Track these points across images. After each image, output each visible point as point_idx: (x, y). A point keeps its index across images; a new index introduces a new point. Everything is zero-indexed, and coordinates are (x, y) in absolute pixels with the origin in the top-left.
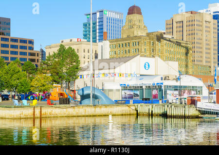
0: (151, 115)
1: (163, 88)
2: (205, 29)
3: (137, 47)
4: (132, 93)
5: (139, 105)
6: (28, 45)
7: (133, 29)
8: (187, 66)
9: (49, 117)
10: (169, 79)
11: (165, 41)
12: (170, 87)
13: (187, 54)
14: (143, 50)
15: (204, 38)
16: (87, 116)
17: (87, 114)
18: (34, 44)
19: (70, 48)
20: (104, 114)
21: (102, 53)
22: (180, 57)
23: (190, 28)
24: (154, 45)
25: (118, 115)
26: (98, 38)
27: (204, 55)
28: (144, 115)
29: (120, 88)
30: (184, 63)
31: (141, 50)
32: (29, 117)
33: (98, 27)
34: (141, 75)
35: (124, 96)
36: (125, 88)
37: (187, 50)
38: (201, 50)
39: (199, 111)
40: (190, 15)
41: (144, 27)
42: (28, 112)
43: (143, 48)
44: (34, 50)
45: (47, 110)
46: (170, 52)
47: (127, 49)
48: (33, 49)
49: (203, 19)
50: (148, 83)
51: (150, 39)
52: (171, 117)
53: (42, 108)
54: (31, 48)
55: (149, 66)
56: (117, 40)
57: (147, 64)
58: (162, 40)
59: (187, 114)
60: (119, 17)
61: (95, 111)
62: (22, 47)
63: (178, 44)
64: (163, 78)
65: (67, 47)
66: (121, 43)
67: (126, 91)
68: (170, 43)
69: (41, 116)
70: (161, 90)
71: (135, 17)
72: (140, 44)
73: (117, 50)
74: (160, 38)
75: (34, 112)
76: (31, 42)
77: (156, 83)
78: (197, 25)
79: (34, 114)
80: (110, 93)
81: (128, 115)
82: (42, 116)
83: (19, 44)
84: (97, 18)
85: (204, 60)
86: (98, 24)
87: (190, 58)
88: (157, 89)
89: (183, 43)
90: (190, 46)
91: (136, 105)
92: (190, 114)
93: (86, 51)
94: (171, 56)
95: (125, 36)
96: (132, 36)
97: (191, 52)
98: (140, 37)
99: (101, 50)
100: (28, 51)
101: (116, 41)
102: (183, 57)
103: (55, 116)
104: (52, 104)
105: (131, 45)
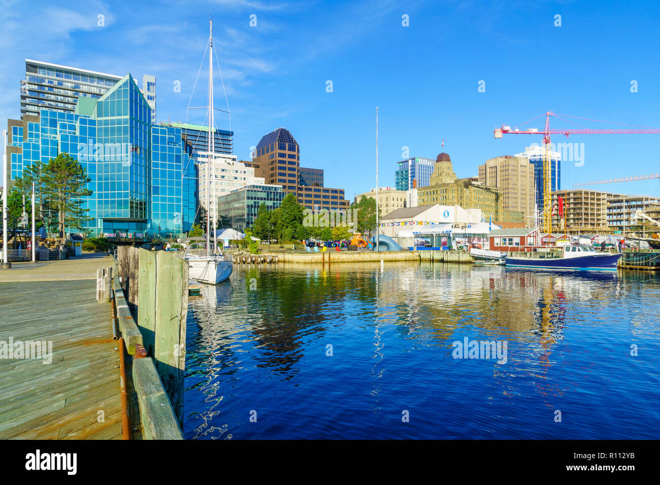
0: (432, 261)
1: (451, 235)
2: (520, 174)
3: (444, 194)
4: (423, 240)
5: (422, 251)
6: (339, 195)
7: (441, 177)
8: (497, 212)
9: (337, 262)
10: (458, 227)
11: (474, 188)
12: (459, 234)
13: (497, 200)
14: (451, 197)
15: (519, 183)
16: (372, 261)
17: (372, 259)
18: (345, 194)
19: (371, 198)
20: (388, 259)
21: (410, 201)
22: (489, 203)
23: (505, 173)
24: (462, 192)
25: (401, 261)
26: (410, 185)
27: (519, 201)
28: (426, 261)
29: (413, 236)
30: (494, 210)
31: (449, 197)
32: (319, 261)
33: (410, 175)
34: (440, 223)
35: (416, 243)
36: (417, 236)
37: (497, 196)
38: (516, 196)
39: (473, 257)
40: (504, 159)
41: (453, 174)
42: (319, 257)
43: (450, 195)
44: (345, 199)
45: (336, 256)
46: (479, 199)
47: (435, 197)
48: (343, 199)
49: (518, 164)
50: (438, 231)
51: (458, 186)
52: (447, 262)
53: (331, 254)
54: (342, 198)
55: (448, 214)
56: (425, 188)
57: (446, 212)
58: (470, 186)
59: (461, 259)
60: (432, 164)
61: (380, 257)
62: (333, 197)
63: (488, 190)
64: (454, 227)
65: (368, 197)
66: (429, 191)
67: (418, 239)
68: (479, 189)
69: (329, 261)
70: (449, 238)
71: (444, 164)
72: (448, 192)
73: (425, 198)
74: (468, 184)
75: (324, 257)
76: (342, 192)
77: (445, 231)
78: (512, 170)
79: (323, 259)
80: (404, 240)
81: (411, 260)
82: (331, 261)
83: (330, 194)
84: (410, 165)
85: (519, 205)
86: (410, 171)
87: (501, 204)
88: (446, 237)
89: (493, 190)
90: (500, 192)
91: (419, 251)
92: (464, 260)
93: (395, 199)
94: (480, 203)
95: (434, 184)
96: (440, 183)
97: (501, 198)
98: (447, 185)
99: (409, 198)
100: (339, 201)
101: (423, 189)
102: (493, 204)
103: (343, 261)
104: (340, 251)
105: (439, 192)
